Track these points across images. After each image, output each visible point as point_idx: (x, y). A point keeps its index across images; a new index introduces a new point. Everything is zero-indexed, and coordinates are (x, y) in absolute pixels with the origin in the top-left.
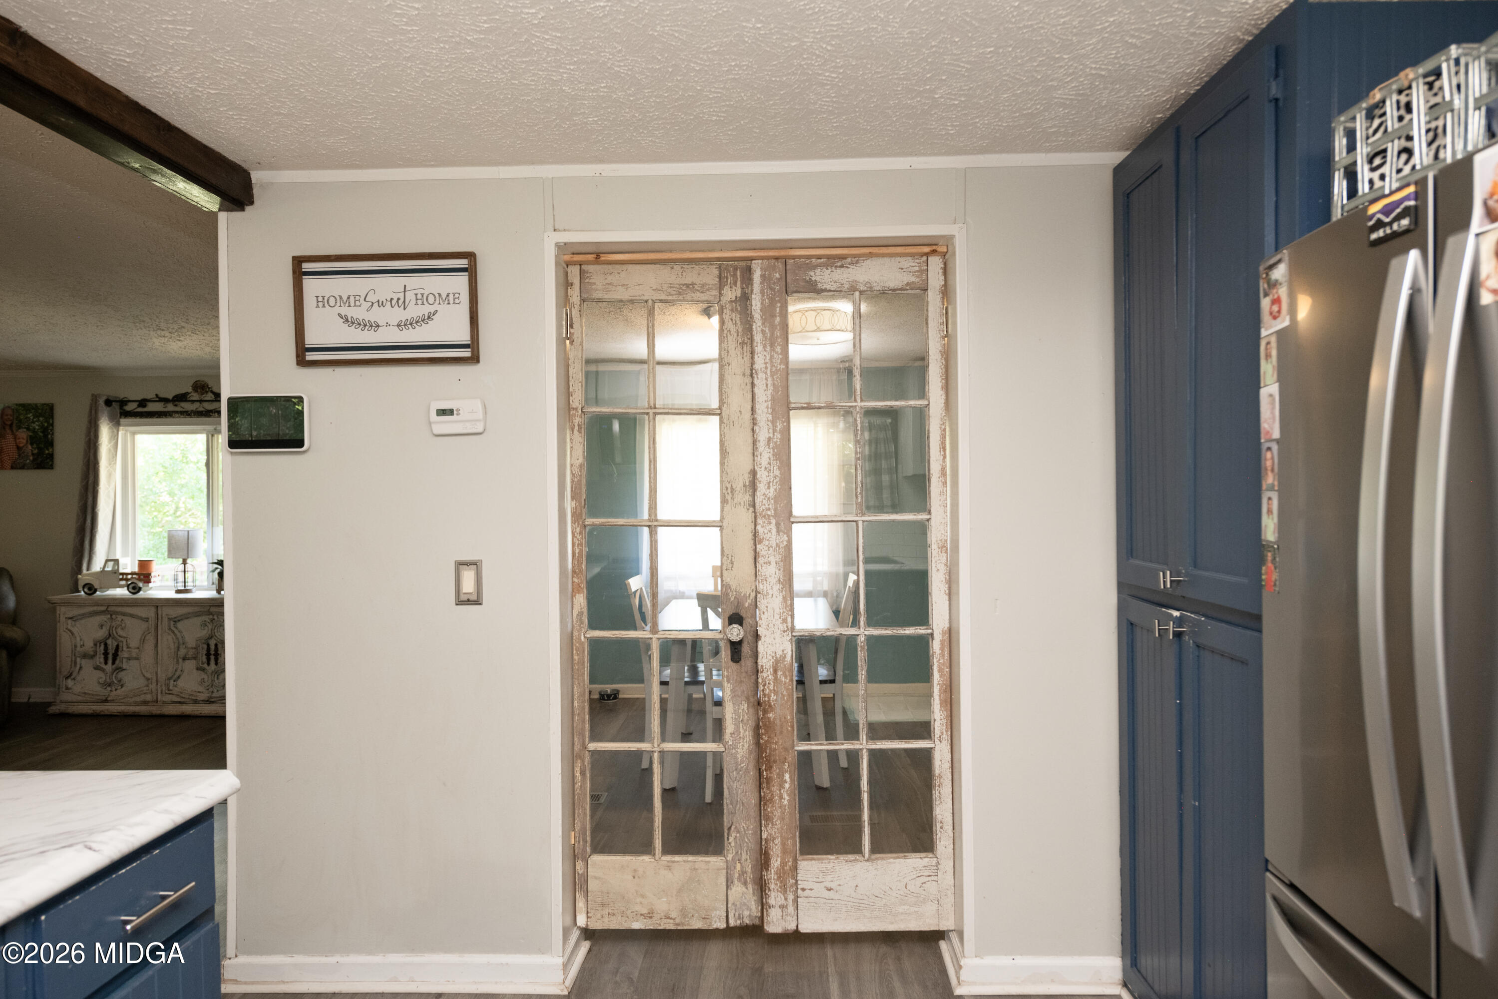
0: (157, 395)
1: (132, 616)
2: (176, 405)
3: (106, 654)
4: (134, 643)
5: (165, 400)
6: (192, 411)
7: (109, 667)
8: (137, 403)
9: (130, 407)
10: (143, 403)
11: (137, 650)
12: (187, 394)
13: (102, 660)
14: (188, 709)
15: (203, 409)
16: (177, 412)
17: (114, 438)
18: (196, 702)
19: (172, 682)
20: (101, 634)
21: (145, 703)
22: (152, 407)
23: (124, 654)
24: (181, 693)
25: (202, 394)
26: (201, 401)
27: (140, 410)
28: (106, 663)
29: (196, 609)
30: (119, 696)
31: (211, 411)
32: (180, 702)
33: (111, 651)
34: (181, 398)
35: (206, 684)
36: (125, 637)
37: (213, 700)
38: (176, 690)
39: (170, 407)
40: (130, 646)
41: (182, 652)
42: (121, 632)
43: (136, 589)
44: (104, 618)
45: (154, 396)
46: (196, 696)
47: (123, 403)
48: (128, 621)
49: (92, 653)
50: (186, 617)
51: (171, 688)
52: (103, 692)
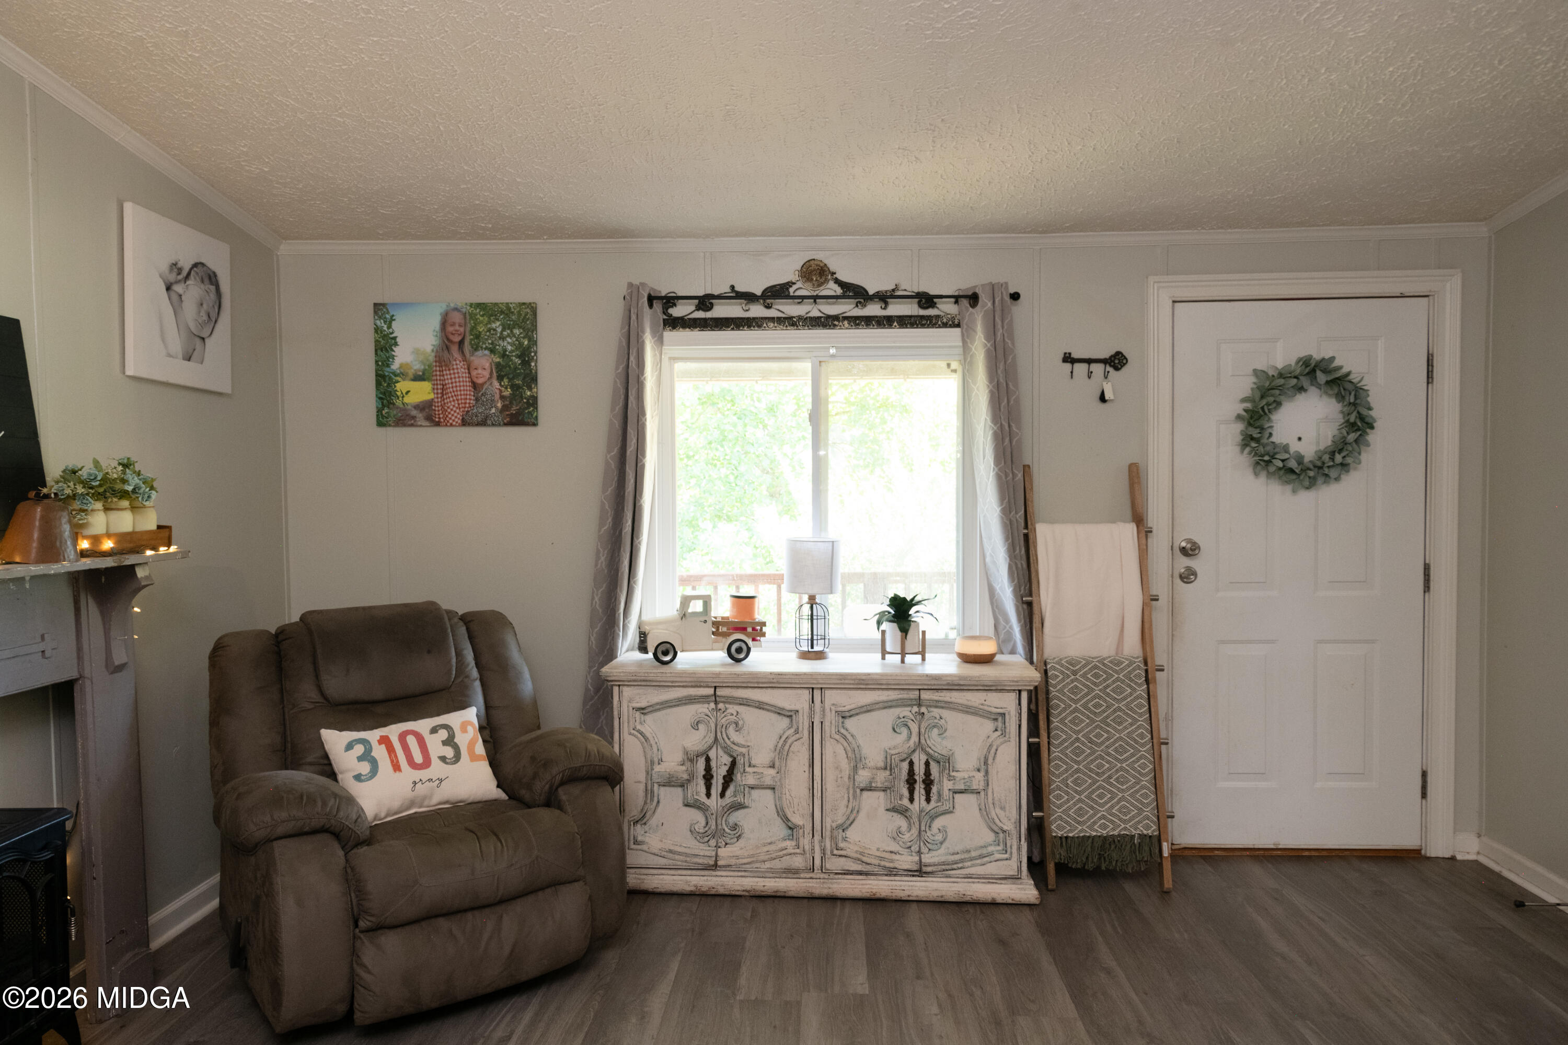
0: (733, 287)
1: (761, 706)
2: (768, 307)
3: (708, 777)
4: (762, 756)
5: (749, 297)
6: (800, 318)
7: (714, 802)
8: (696, 301)
9: (680, 310)
10: (705, 302)
11: (772, 772)
12: (790, 284)
13: (703, 789)
14: (882, 887)
15: (820, 315)
16: (772, 319)
17: (659, 364)
18: (892, 872)
19: (841, 831)
20: (696, 740)
21: (791, 872)
22: (721, 310)
23: (744, 778)
24: (862, 853)
25: (820, 285)
26: (815, 298)
27: (701, 314)
28: (708, 795)
29: (893, 695)
30: (737, 857)
31: (836, 318)
32: (860, 873)
33: (720, 772)
34: (778, 292)
35: (907, 837)
36: (743, 746)
37: (929, 869)
38: (851, 849)
39: (757, 311)
40: (753, 762)
41: (863, 776)
42: (734, 736)
43: (737, 653)
44: (704, 709)
45: (729, 290)
46: (892, 861)
47: (670, 301)
48: (749, 715)
49: (686, 776)
50: (868, 709)
51: (841, 845)
52: (704, 851)
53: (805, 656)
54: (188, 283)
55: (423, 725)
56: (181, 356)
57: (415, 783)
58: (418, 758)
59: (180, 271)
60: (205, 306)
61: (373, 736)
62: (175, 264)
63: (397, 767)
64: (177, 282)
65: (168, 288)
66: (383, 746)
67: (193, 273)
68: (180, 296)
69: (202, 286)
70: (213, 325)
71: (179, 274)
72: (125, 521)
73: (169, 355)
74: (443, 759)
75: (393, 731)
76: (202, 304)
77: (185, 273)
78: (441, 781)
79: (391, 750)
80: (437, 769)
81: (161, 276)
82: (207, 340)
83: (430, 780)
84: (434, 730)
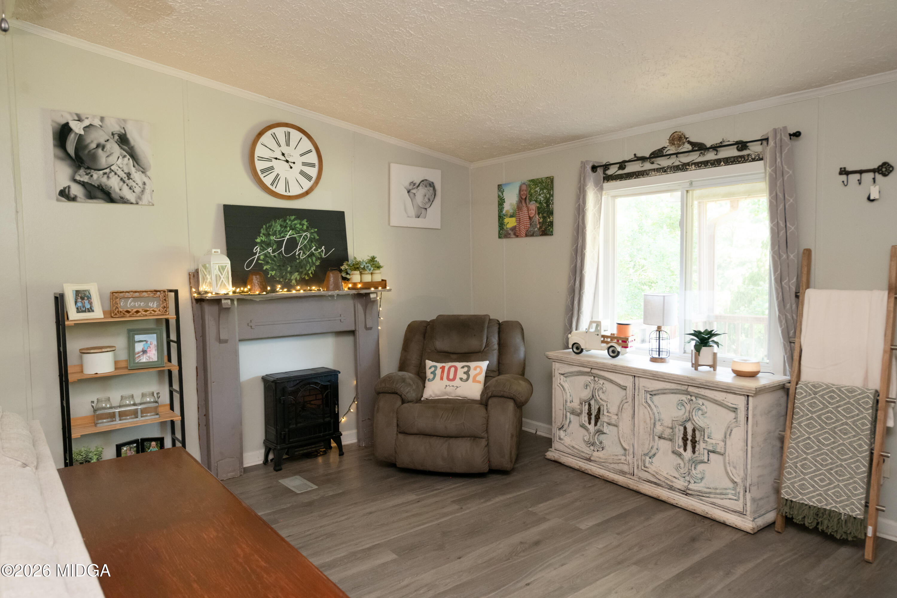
0: (635, 155)
1: (611, 381)
2: (652, 163)
3: (589, 414)
4: (614, 409)
5: (643, 159)
6: (668, 167)
7: (591, 427)
8: (618, 165)
9: (612, 171)
10: (622, 165)
11: (616, 417)
12: (664, 148)
13: (587, 419)
14: (664, 494)
15: (680, 163)
16: (654, 170)
17: (599, 202)
18: (671, 488)
19: (648, 458)
20: (586, 394)
21: (622, 473)
22: (630, 168)
23: (604, 418)
24: (657, 473)
25: (679, 147)
26: (677, 154)
27: (621, 172)
28: (590, 423)
29: (673, 386)
30: (600, 458)
31: (688, 164)
32: (655, 483)
33: (594, 413)
34: (658, 154)
35: (682, 471)
36: (605, 401)
37: (690, 492)
38: (652, 469)
39: (647, 166)
40: (610, 411)
41: (659, 429)
42: (602, 396)
43: (615, 354)
44: (589, 379)
45: (633, 156)
46: (672, 482)
47: (606, 167)
48: (608, 386)
49: (579, 411)
50: (663, 392)
51: (647, 465)
52: (587, 450)
53: (653, 360)
54: (418, 188)
55: (459, 365)
56: (414, 216)
57: (446, 386)
58: (451, 377)
59: (414, 184)
60: (427, 196)
61: (439, 365)
62: (412, 182)
63: (442, 379)
64: (413, 189)
65: (409, 192)
66: (441, 370)
67: (421, 184)
68: (415, 194)
69: (426, 188)
70: (431, 202)
71: (414, 185)
72: (367, 278)
73: (408, 217)
74: (461, 379)
75: (447, 365)
76: (425, 196)
77: (417, 185)
78: (457, 387)
79: (443, 372)
80: (457, 382)
81: (405, 188)
82: (427, 209)
83: (453, 386)
84: (463, 367)
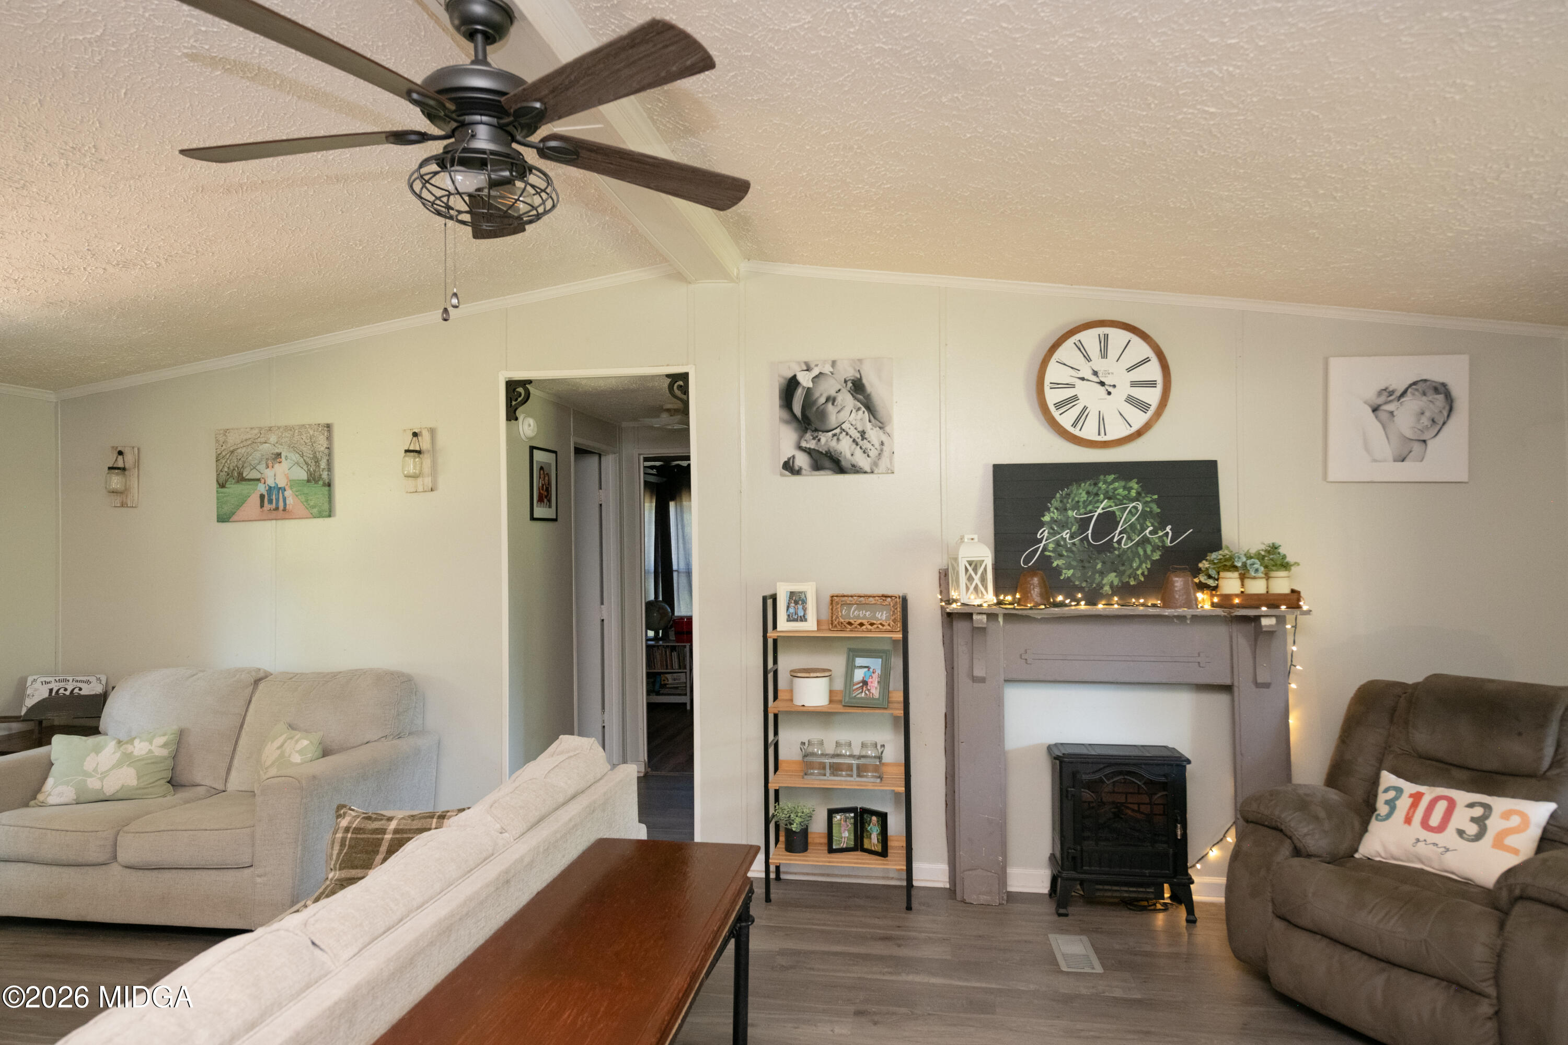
54: (1402, 400)
55: (1462, 797)
56: (1391, 458)
57: (1418, 840)
58: (1435, 821)
59: (1391, 393)
60: (1428, 414)
61: (1409, 788)
62: (1385, 390)
63: (1408, 820)
64: (1386, 403)
65: (1375, 410)
66: (1411, 800)
67: (1410, 390)
68: (1392, 413)
69: (1424, 398)
70: (1438, 427)
71: (1391, 395)
72: (1257, 587)
73: (1375, 461)
74: (1461, 833)
75: (1429, 793)
76: (1423, 413)
77: (1398, 394)
78: (1447, 850)
79: (1414, 806)
80: (1449, 837)
81: (1365, 403)
82: (1429, 443)
83: (1435, 844)
84: (1471, 805)
